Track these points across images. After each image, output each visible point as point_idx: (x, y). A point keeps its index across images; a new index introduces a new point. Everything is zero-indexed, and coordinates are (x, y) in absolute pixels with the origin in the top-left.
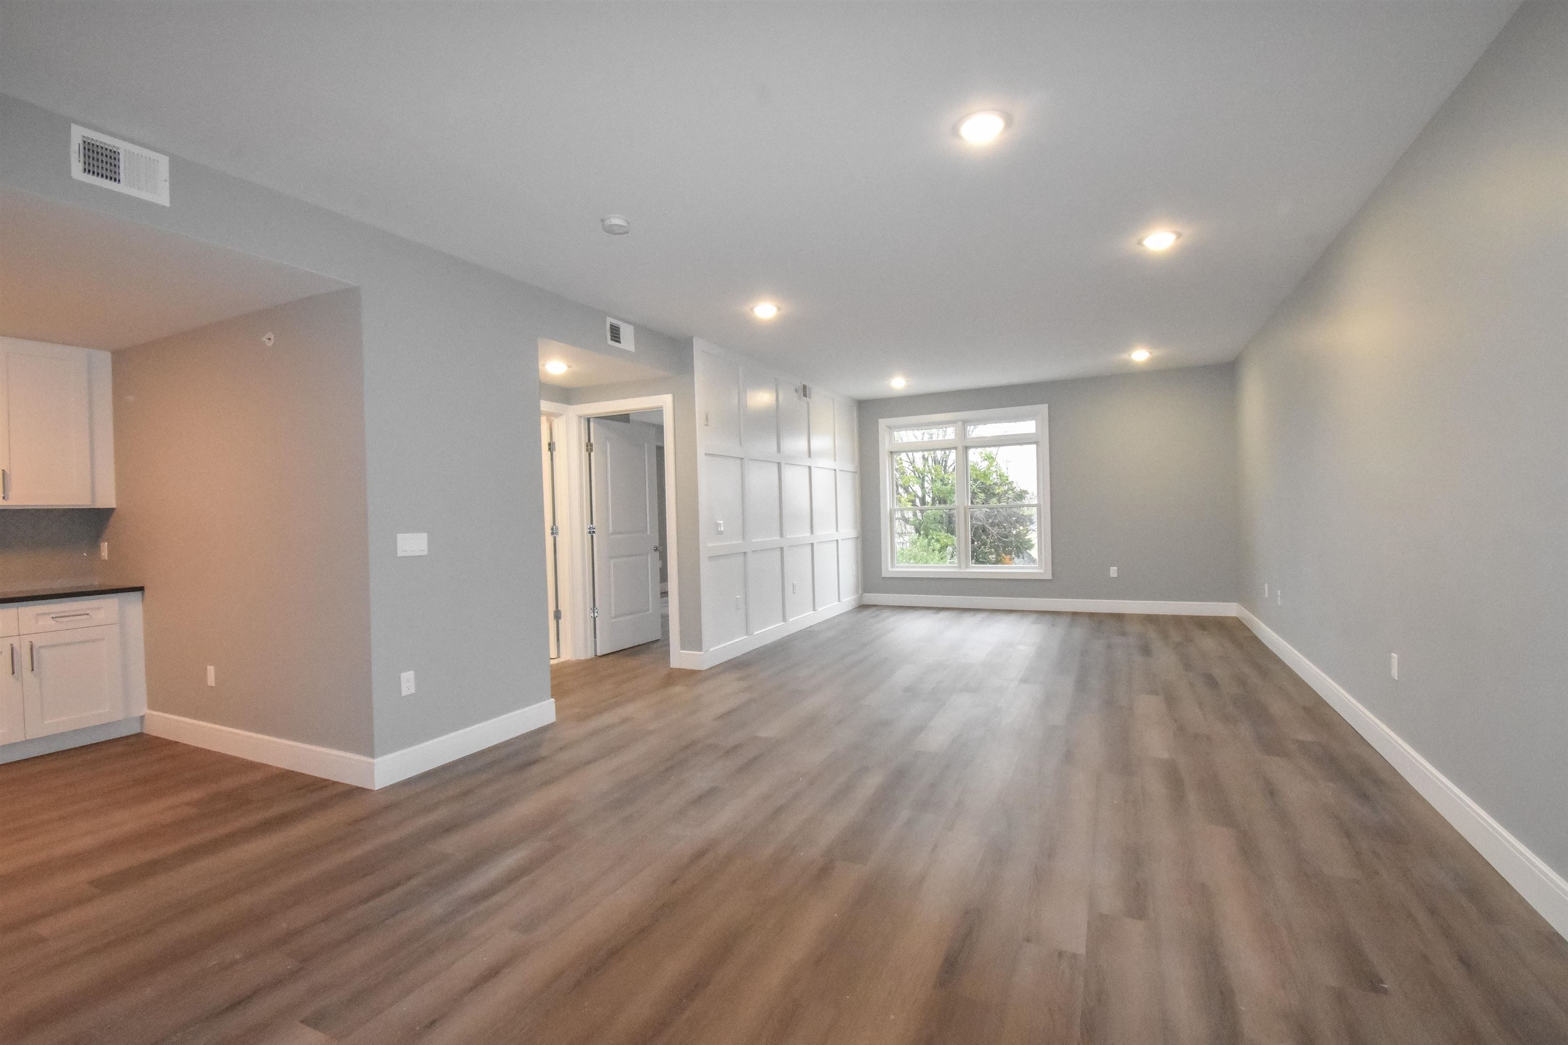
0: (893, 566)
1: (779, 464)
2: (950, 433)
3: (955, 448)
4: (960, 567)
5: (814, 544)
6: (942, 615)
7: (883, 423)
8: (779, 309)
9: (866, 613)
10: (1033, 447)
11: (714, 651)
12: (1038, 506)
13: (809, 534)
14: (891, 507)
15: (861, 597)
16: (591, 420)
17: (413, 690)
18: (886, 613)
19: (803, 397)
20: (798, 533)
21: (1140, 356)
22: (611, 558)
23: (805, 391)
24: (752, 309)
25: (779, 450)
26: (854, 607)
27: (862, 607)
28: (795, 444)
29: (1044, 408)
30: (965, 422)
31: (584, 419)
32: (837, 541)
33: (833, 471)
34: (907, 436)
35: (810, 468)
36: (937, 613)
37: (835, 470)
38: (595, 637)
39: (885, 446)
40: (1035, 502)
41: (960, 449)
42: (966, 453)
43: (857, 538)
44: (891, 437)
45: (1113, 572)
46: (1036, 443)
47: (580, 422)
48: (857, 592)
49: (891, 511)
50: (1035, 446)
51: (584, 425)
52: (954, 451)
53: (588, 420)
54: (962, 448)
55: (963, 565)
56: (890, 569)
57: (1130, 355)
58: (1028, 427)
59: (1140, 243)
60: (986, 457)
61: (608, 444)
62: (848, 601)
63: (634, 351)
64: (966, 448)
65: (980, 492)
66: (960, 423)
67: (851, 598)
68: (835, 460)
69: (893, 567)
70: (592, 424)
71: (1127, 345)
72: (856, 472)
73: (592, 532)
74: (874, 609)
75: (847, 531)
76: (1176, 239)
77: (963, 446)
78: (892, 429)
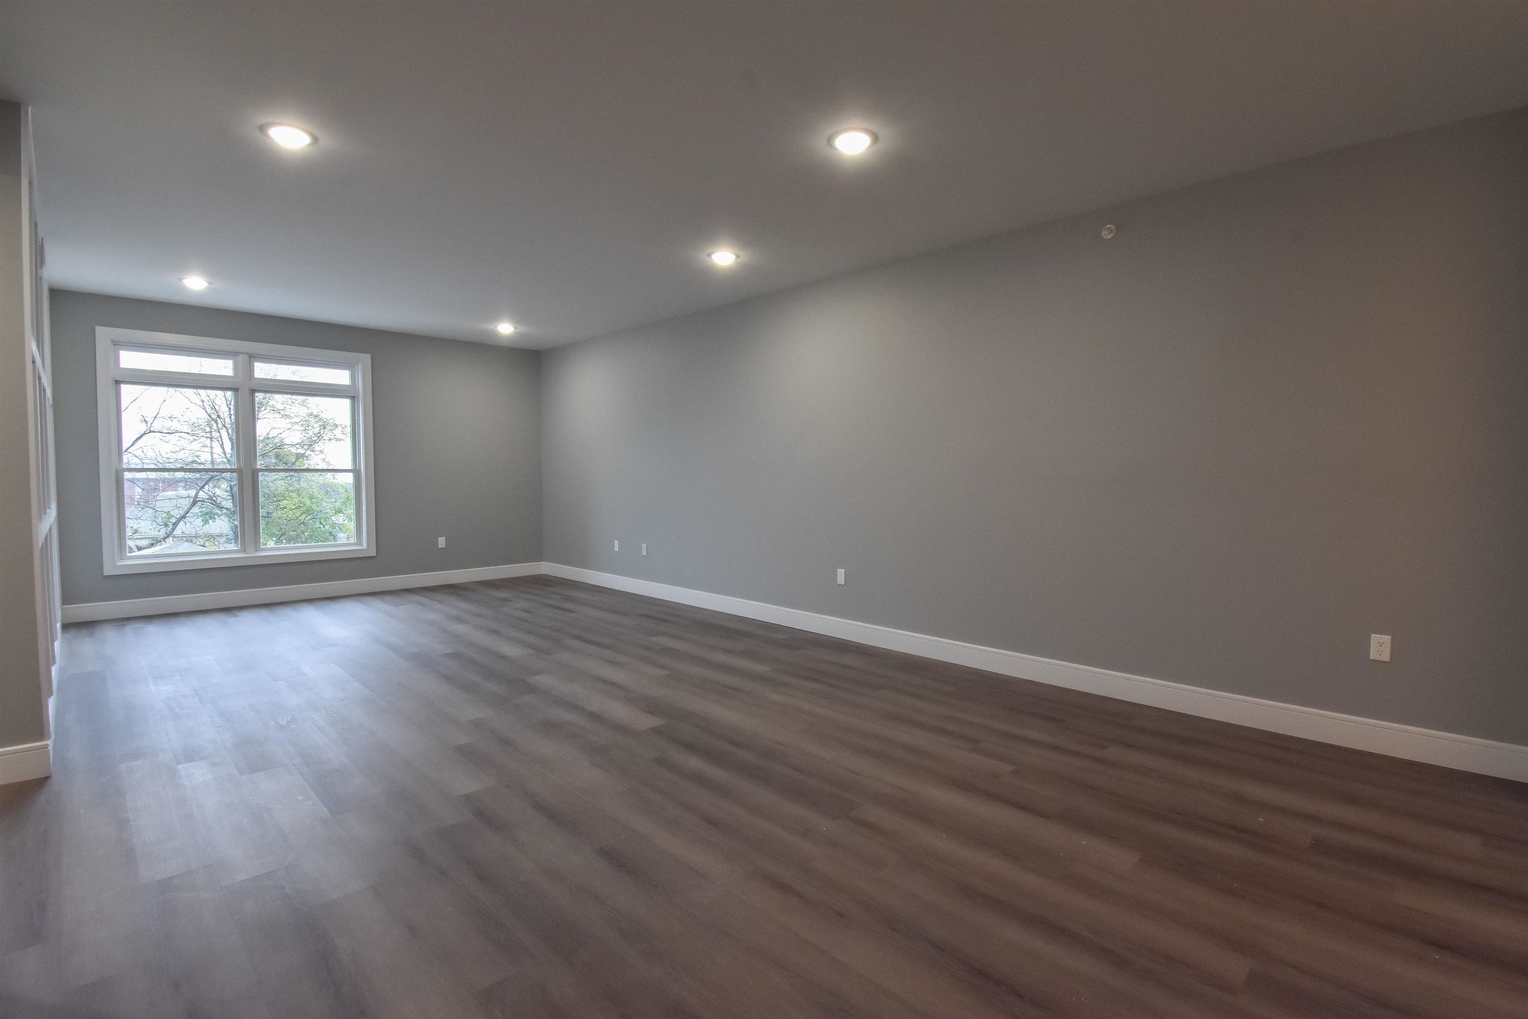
7: (103, 333)
21: (505, 329)
29: (366, 358)
30: (253, 357)
40: (351, 468)
41: (242, 391)
44: (114, 356)
45: (442, 542)
71: (496, 317)
78: (118, 345)
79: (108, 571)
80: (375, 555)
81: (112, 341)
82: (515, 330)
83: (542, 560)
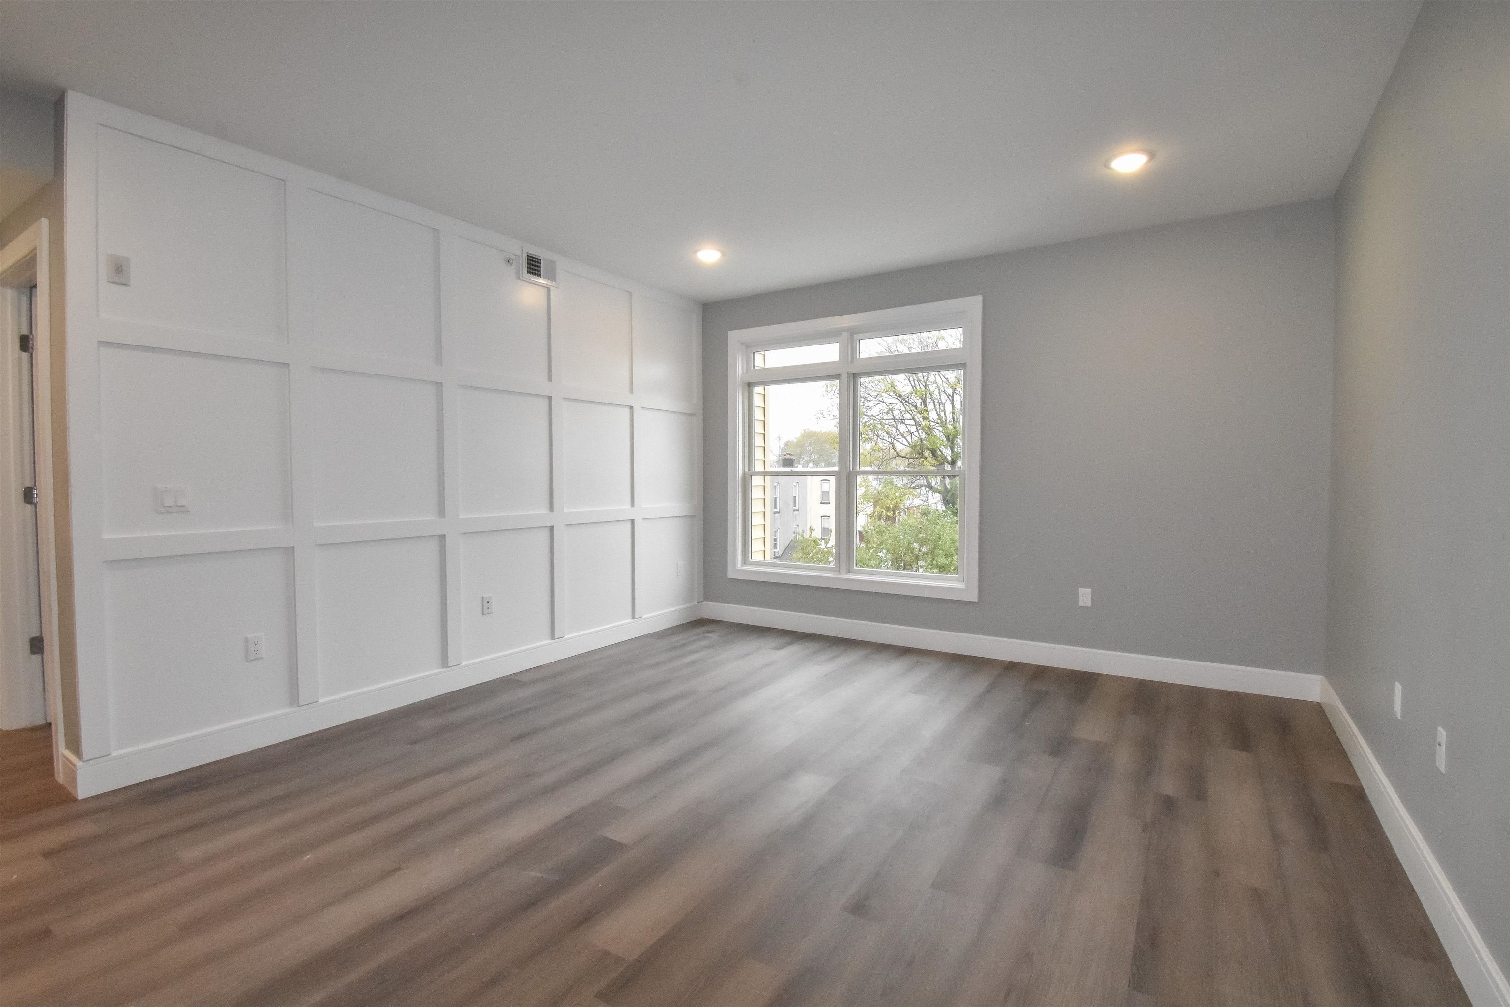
0: (745, 562)
3: (840, 377)
4: (838, 569)
7: (735, 337)
14: (747, 470)
15: (694, 605)
26: (679, 623)
30: (857, 334)
39: (738, 369)
41: (844, 377)
42: (856, 383)
43: (692, 517)
44: (749, 361)
45: (1085, 596)
49: (744, 475)
52: (837, 382)
54: (850, 377)
55: (844, 567)
56: (740, 567)
69: (745, 564)
72: (696, 416)
77: (849, 374)
78: (751, 348)
79: (731, 575)
81: (742, 344)
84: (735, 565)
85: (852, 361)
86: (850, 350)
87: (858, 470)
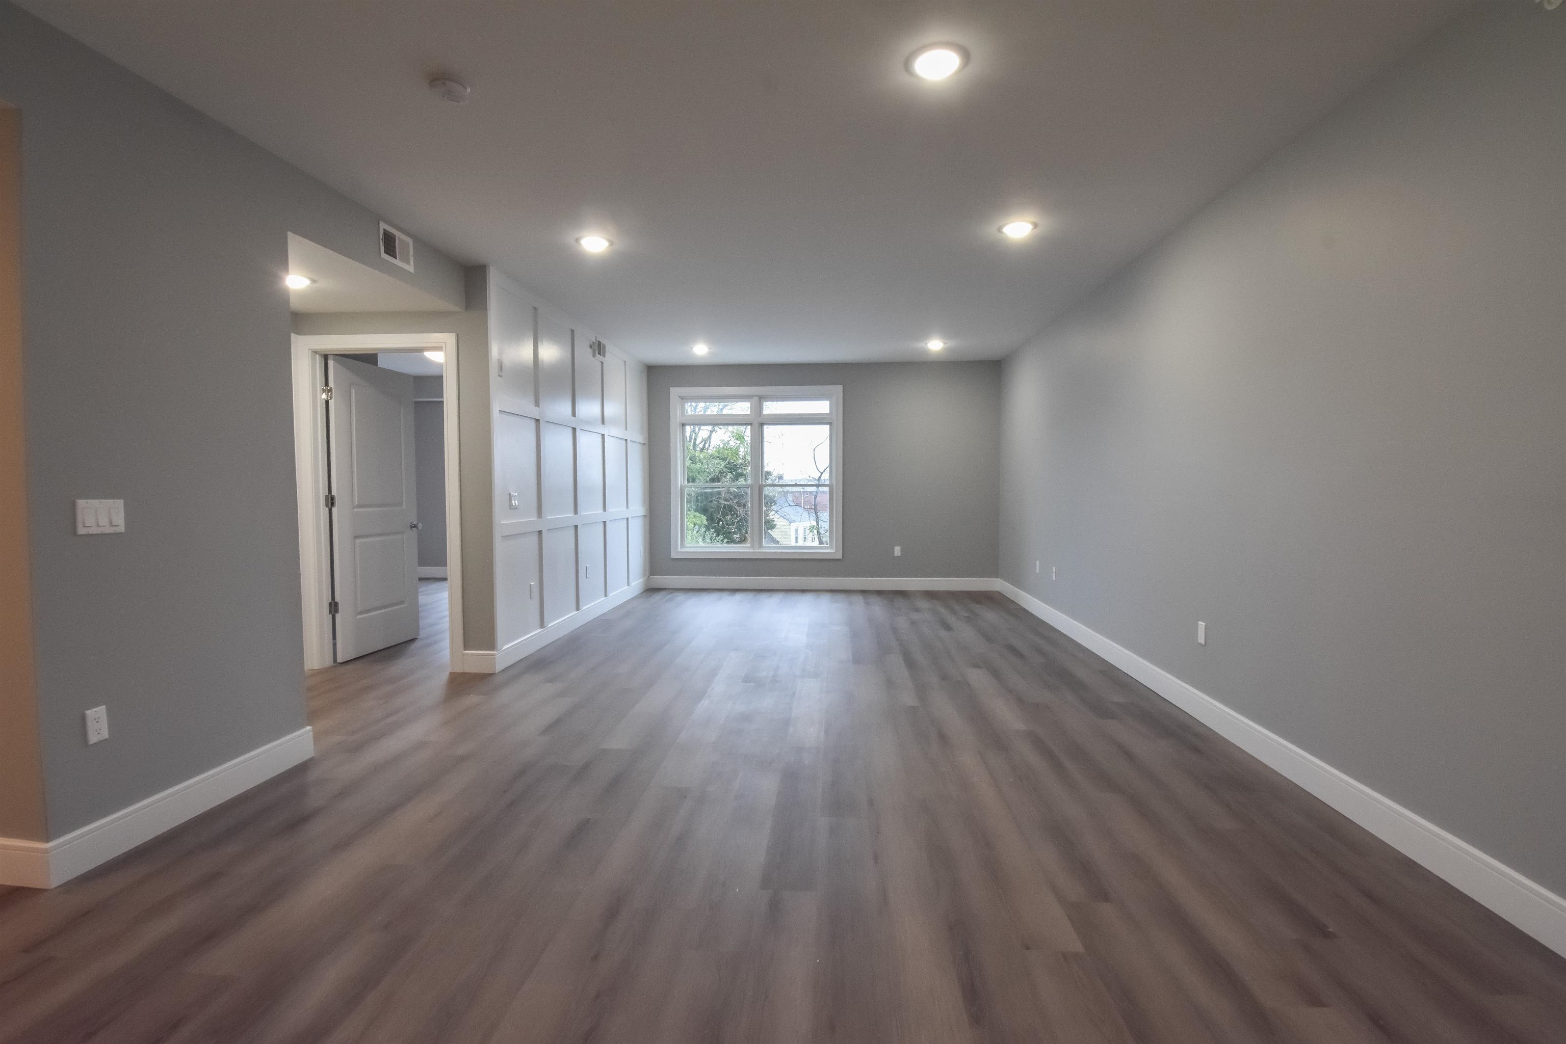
1: (574, 429)
2: (742, 408)
3: (751, 424)
4: (752, 547)
5: (607, 523)
6: (739, 597)
7: (675, 392)
8: (611, 243)
9: (657, 597)
10: (826, 428)
11: (507, 649)
12: (829, 486)
13: (601, 511)
15: (647, 581)
16: (330, 357)
17: (105, 734)
18: (680, 597)
19: (597, 355)
20: (591, 510)
21: (935, 345)
22: (356, 537)
23: (599, 349)
24: (577, 240)
25: (574, 414)
26: (640, 592)
27: (650, 590)
28: (589, 408)
29: (839, 389)
30: (762, 398)
31: (320, 355)
32: (627, 518)
33: (624, 442)
34: (698, 408)
35: (603, 435)
36: (732, 595)
37: (626, 440)
38: (334, 637)
39: (676, 416)
40: (827, 482)
41: (756, 425)
42: (761, 428)
44: (684, 409)
45: (897, 551)
46: (830, 424)
47: (313, 359)
48: (644, 575)
49: (681, 486)
50: (828, 426)
51: (320, 363)
52: (749, 427)
53: (326, 357)
54: (757, 425)
55: (756, 546)
56: (679, 550)
57: (926, 344)
58: (822, 407)
59: (1000, 230)
60: (737, 437)
61: (353, 391)
62: (637, 583)
63: (413, 272)
64: (762, 425)
65: (728, 472)
66: (756, 399)
67: (637, 582)
68: (626, 429)
69: (684, 548)
70: (331, 363)
71: (925, 333)
72: (644, 444)
73: (331, 501)
74: (663, 593)
75: (637, 509)
76: (1033, 229)
78: (683, 399)
79: (673, 555)
80: (841, 558)
81: (679, 397)
82: (945, 345)
83: (997, 577)
84: (677, 547)
85: (760, 416)
86: (758, 409)
87: (764, 483)
